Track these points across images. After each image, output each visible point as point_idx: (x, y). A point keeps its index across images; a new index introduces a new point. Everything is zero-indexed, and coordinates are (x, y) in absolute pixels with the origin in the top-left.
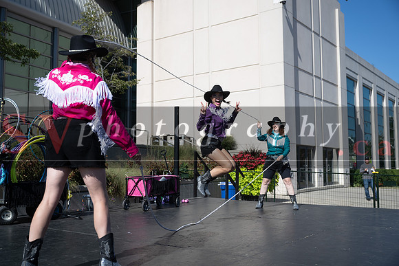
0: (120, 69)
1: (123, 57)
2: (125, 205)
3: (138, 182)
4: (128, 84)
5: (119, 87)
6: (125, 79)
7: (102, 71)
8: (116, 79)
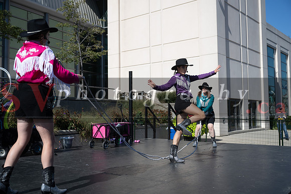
0: (92, 44)
2: (91, 145)
3: (100, 127)
4: (99, 54)
5: (92, 56)
6: (96, 51)
7: (79, 45)
8: (90, 50)
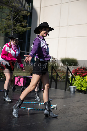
0: (21, 22)
1: (23, 16)
2: (13, 89)
3: (20, 78)
4: (25, 29)
5: (20, 30)
6: (23, 27)
7: (12, 22)
8: (19, 26)
